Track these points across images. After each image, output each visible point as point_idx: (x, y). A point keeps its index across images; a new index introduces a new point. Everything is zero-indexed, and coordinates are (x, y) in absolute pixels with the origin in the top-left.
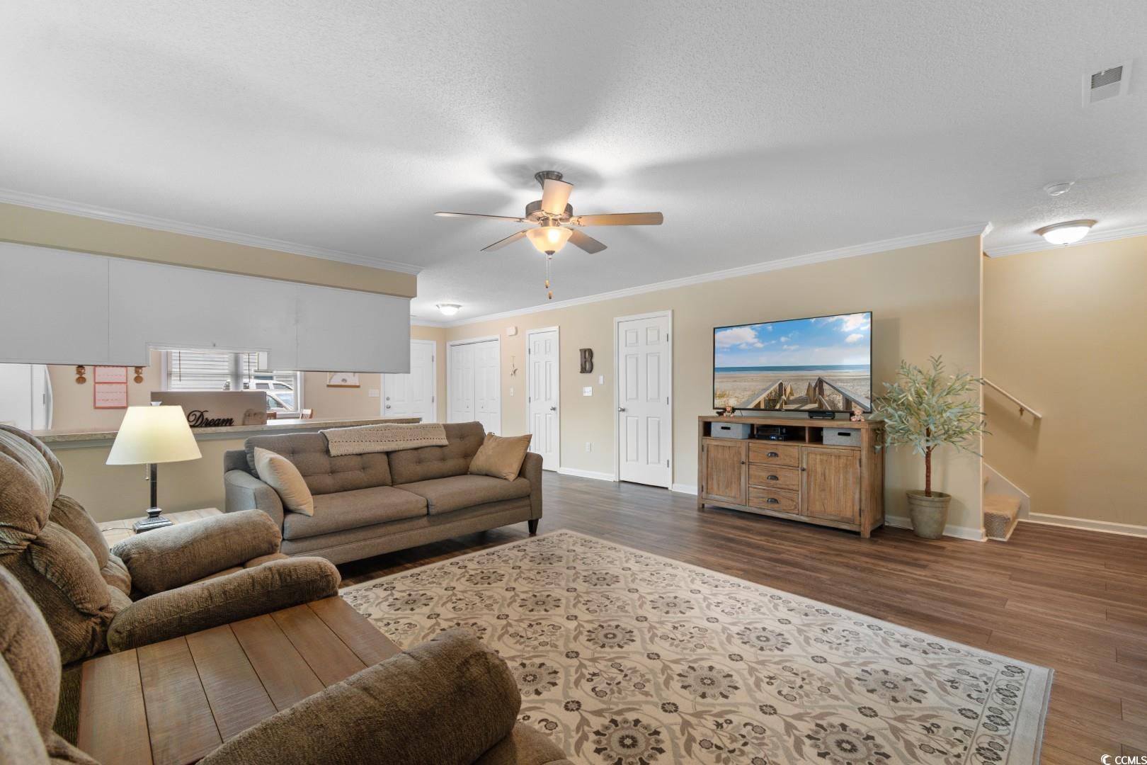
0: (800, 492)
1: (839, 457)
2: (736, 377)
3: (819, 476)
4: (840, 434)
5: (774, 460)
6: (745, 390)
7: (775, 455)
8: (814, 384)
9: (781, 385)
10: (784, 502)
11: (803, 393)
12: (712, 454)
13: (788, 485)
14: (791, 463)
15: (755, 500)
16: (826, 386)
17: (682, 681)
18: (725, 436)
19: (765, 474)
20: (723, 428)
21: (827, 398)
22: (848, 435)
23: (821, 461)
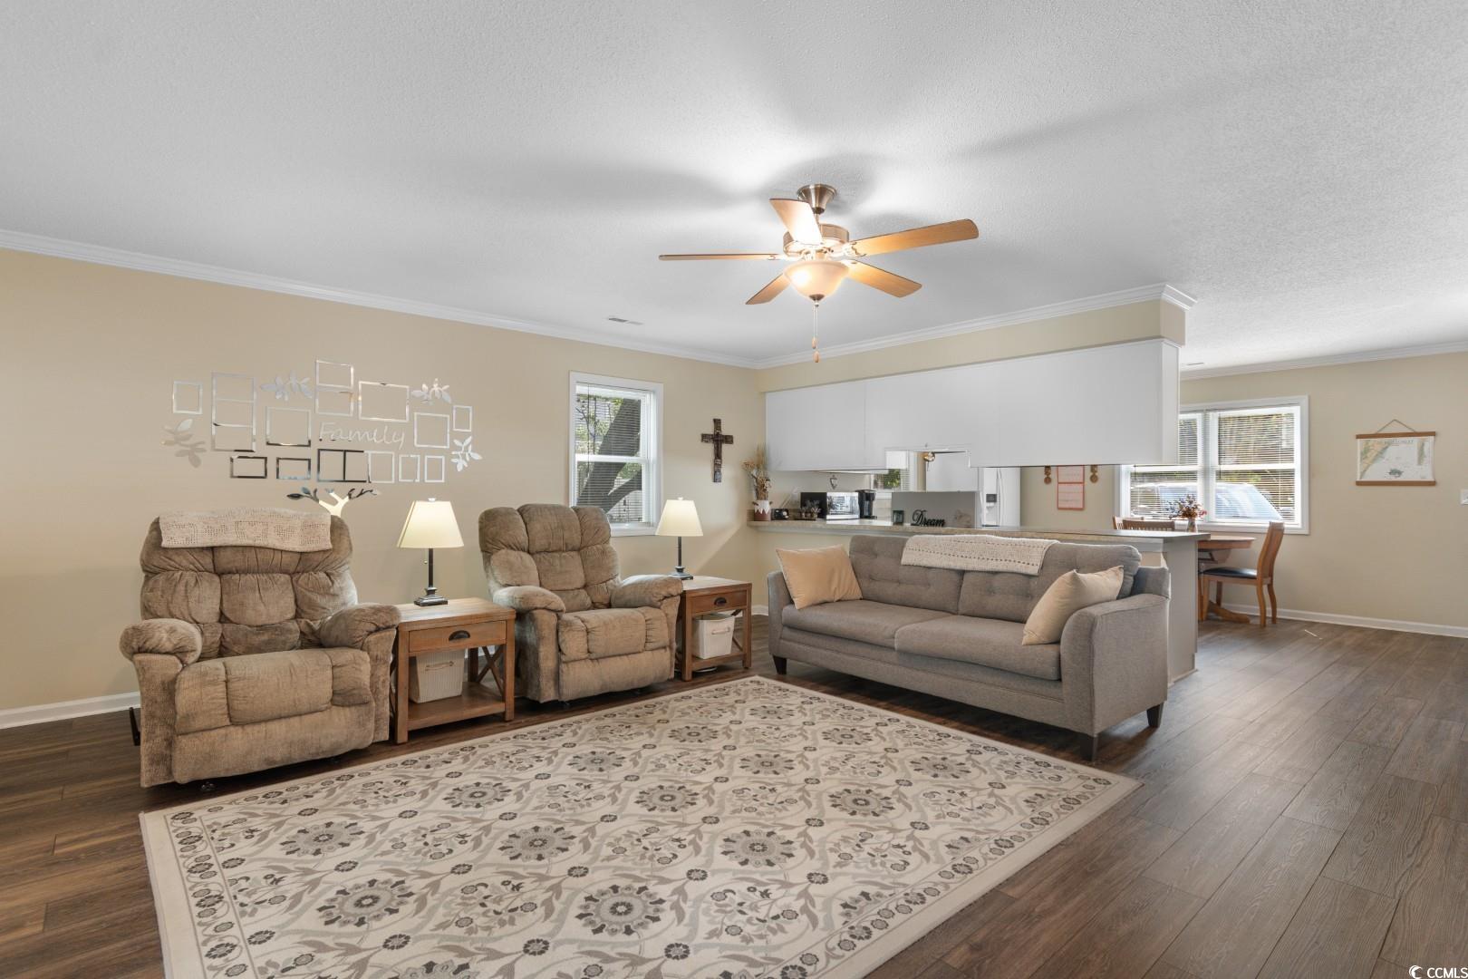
17: (564, 834)
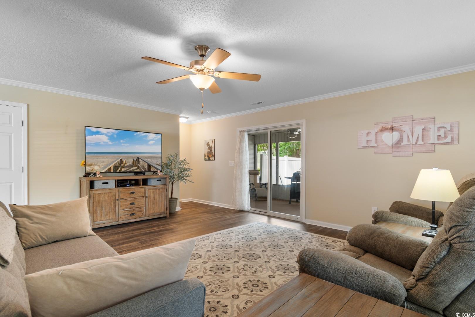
0: (145, 207)
1: (159, 189)
2: (98, 157)
3: (152, 198)
4: (157, 180)
5: (133, 195)
6: (103, 162)
7: (133, 193)
8: (136, 159)
9: (121, 160)
10: (138, 214)
11: (131, 163)
12: (97, 199)
13: (140, 205)
14: (141, 195)
15: (123, 217)
16: (140, 160)
18: (106, 188)
19: (129, 203)
20: (103, 183)
21: (141, 165)
22: (160, 180)
23: (153, 192)
